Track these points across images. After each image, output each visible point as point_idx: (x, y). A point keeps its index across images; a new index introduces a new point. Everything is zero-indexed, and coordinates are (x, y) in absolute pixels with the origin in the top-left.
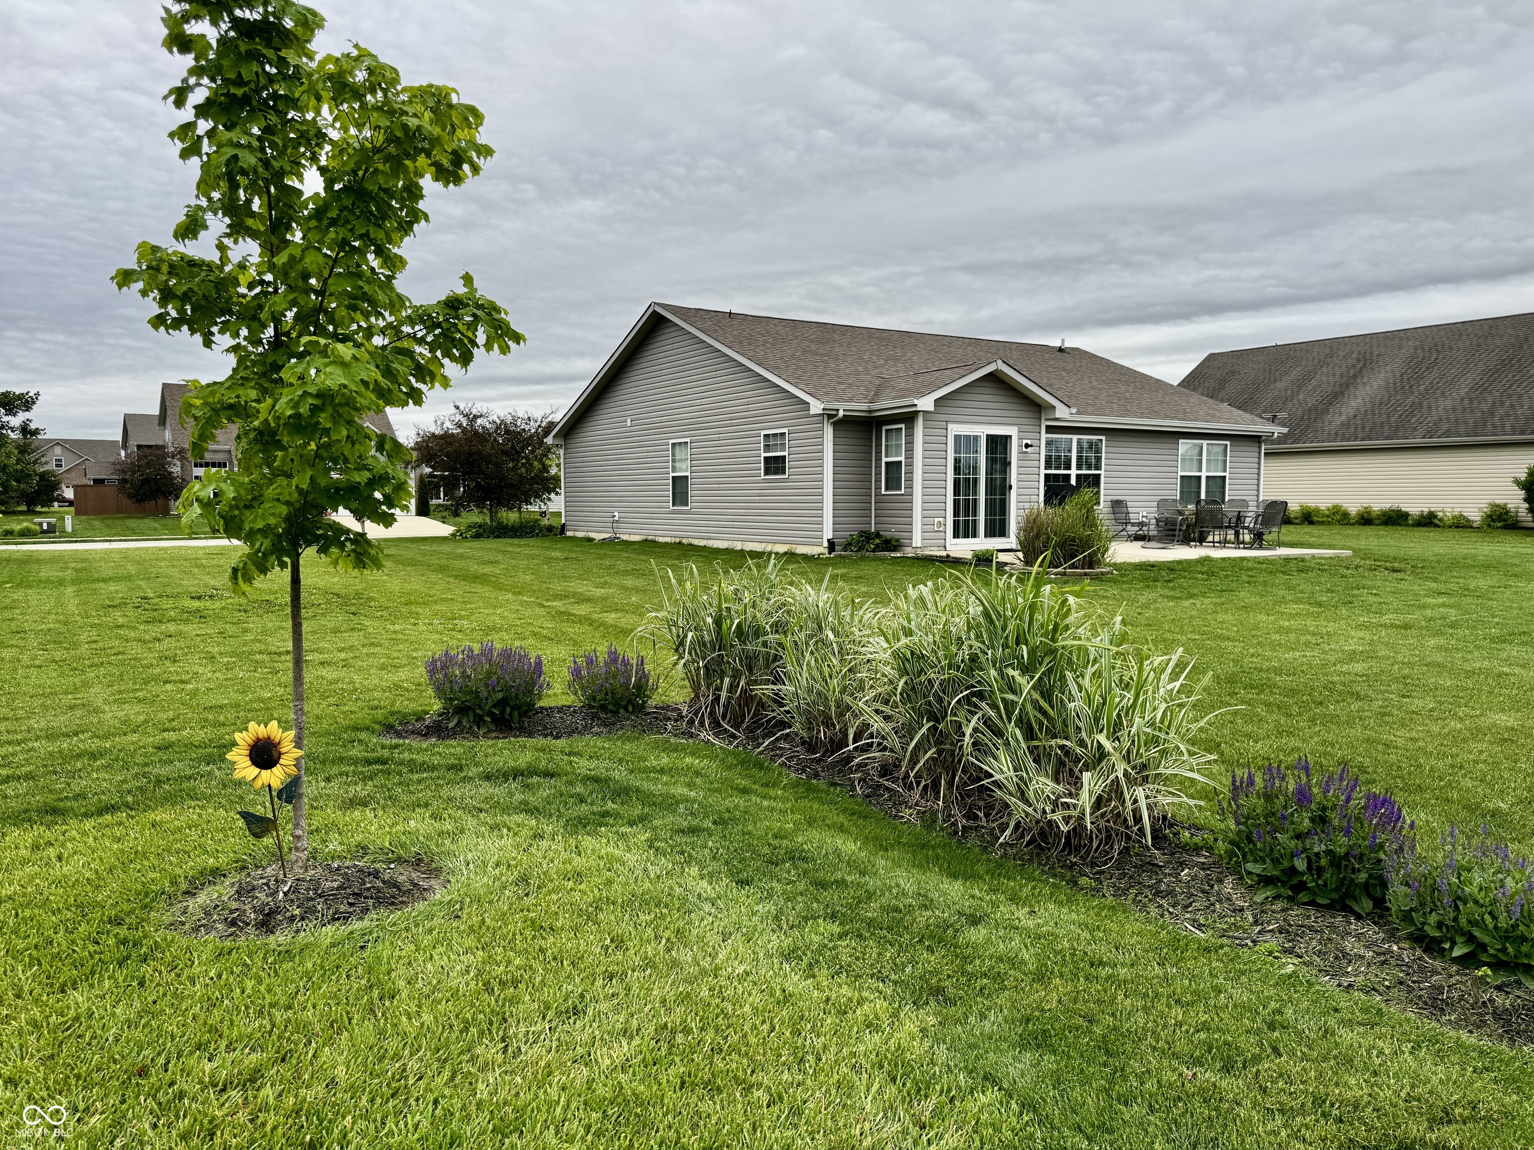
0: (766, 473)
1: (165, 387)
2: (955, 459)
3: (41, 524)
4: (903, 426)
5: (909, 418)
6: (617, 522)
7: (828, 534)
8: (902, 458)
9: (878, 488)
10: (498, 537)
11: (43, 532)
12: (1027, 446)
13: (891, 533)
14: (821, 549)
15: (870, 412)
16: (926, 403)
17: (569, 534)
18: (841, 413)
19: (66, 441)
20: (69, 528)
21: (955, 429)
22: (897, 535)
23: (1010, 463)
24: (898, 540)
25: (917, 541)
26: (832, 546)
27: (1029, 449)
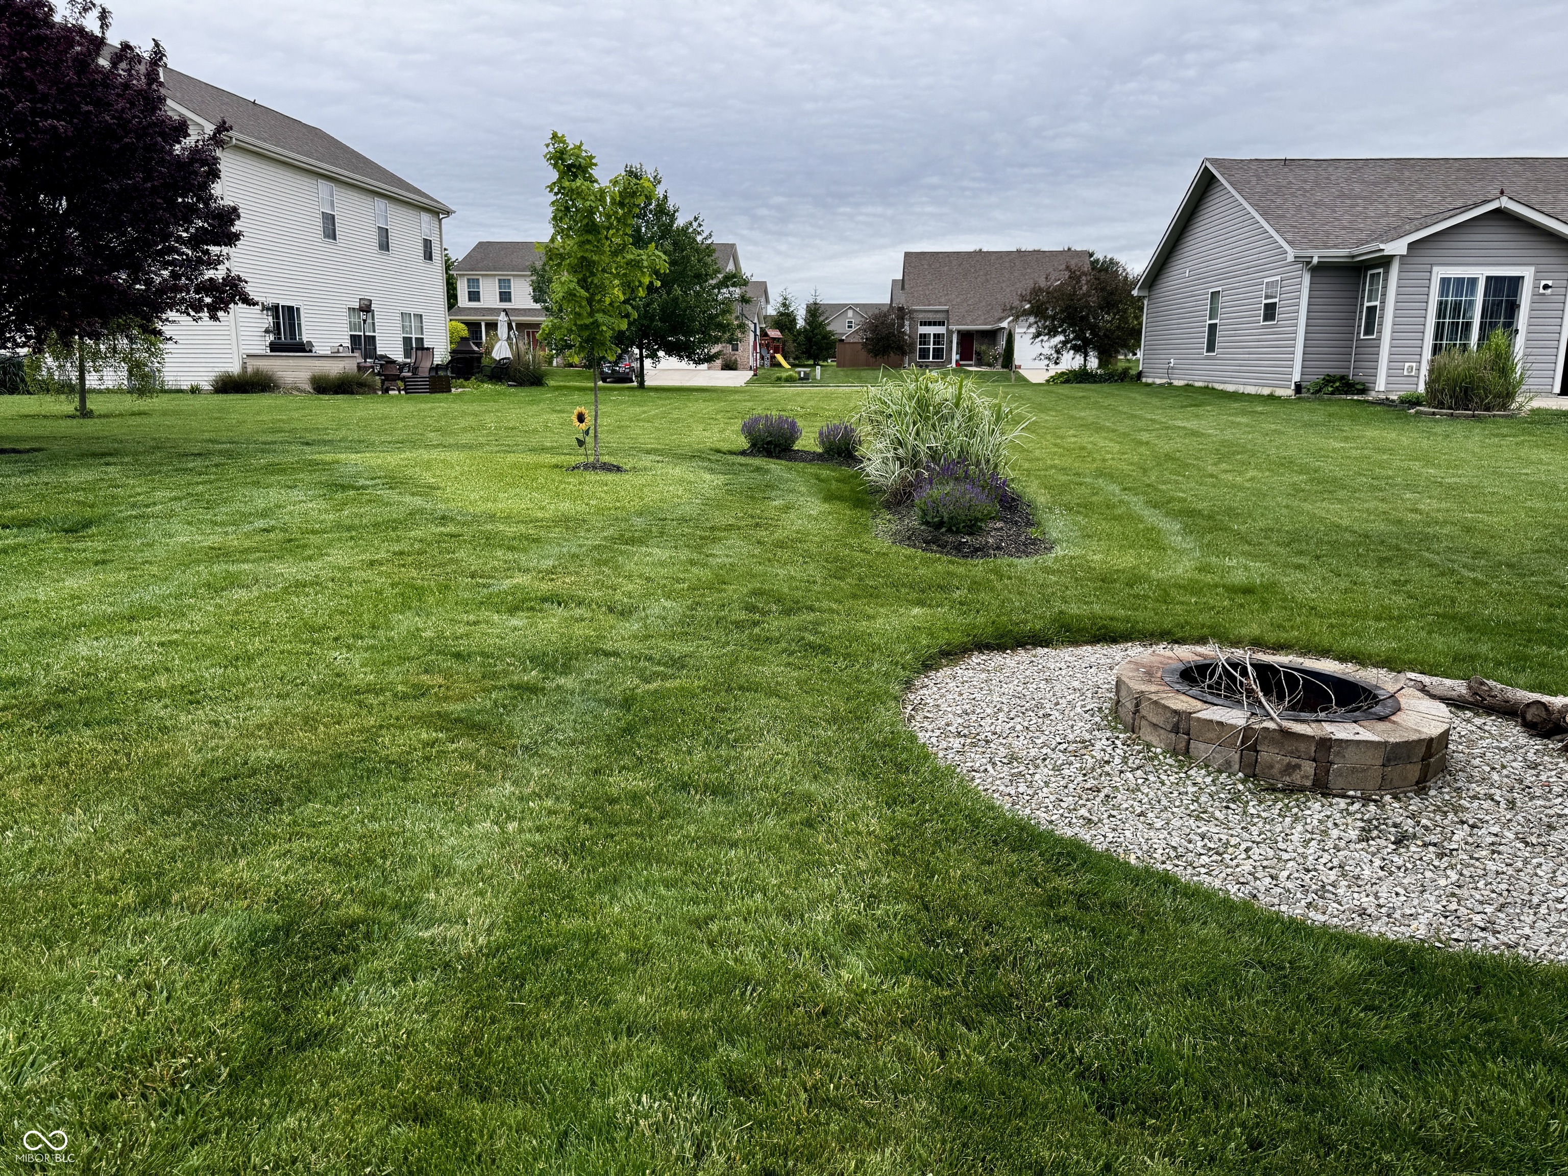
0: (1265, 320)
1: (907, 255)
2: (1440, 303)
3: (799, 373)
4: (1381, 270)
5: (1386, 262)
6: (1173, 368)
7: (1297, 377)
8: (1377, 303)
9: (1359, 333)
10: (1080, 382)
11: (801, 379)
12: (1546, 287)
13: (1361, 377)
14: (1290, 392)
15: (1353, 257)
16: (1398, 247)
17: (1144, 380)
18: (1315, 260)
19: (857, 305)
20: (818, 377)
21: (1440, 272)
22: (1364, 379)
23: (1519, 306)
24: (1363, 384)
25: (1381, 384)
26: (1298, 388)
27: (1549, 291)
